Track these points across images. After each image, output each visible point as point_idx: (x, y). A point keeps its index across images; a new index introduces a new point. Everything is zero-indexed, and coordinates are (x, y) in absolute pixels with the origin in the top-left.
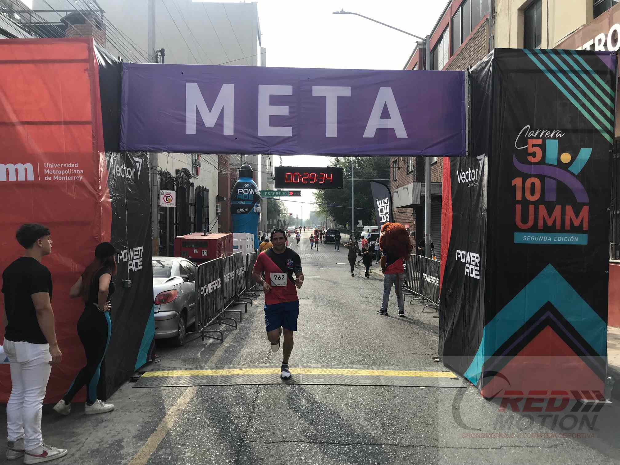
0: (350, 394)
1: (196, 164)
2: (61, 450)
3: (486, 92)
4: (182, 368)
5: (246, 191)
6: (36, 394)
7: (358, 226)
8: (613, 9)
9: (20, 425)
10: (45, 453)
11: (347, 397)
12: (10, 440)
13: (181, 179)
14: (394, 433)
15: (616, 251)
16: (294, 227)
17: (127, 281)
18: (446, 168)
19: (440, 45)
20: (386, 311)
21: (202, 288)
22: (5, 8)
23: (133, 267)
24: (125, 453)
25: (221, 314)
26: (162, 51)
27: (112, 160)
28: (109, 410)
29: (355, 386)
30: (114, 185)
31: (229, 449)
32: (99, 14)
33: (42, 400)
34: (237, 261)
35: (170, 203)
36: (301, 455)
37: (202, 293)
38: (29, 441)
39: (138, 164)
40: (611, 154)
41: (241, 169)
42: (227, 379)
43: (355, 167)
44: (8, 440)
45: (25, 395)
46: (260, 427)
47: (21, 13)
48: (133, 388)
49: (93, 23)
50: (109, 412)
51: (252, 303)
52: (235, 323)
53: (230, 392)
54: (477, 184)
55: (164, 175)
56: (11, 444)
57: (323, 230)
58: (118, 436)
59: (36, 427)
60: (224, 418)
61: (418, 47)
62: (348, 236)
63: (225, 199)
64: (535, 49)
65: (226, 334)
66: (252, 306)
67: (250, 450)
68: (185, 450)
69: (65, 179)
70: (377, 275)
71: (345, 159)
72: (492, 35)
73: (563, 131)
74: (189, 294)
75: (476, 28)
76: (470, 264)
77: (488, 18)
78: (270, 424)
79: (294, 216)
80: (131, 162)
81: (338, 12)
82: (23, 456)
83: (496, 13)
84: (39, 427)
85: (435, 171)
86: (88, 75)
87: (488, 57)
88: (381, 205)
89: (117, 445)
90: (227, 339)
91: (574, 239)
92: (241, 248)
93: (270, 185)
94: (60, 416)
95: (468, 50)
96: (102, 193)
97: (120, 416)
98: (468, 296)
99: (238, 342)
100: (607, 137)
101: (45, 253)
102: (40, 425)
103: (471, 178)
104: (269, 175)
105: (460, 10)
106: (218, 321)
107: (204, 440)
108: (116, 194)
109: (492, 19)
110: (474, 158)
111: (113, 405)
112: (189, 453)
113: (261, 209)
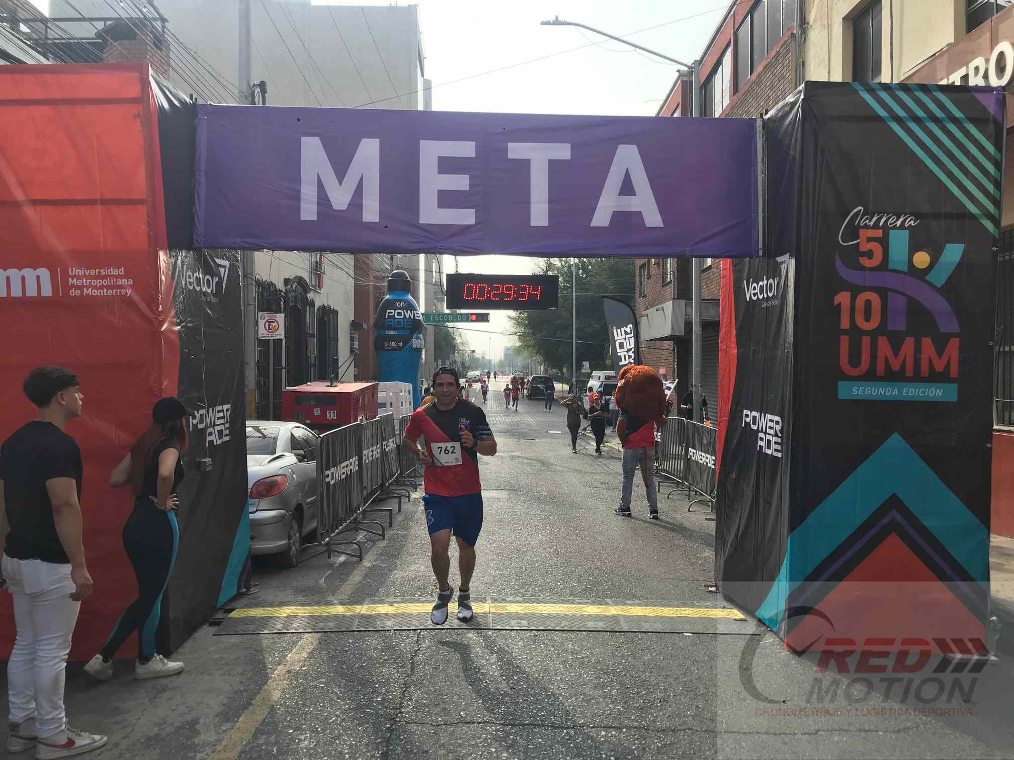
0: (570, 646)
1: (317, 270)
2: (97, 737)
3: (792, 153)
4: (295, 603)
5: (399, 314)
6: (55, 646)
7: (583, 371)
8: (996, 18)
9: (29, 695)
10: (71, 743)
11: (565, 651)
12: (13, 721)
13: (293, 293)
14: (641, 709)
15: (1004, 412)
16: (478, 373)
17: (203, 460)
18: (726, 276)
19: (716, 76)
20: (628, 509)
21: (327, 472)
22: (5, 15)
23: (214, 438)
24: (202, 743)
25: (358, 515)
26: (262, 85)
27: (179, 263)
28: (175, 672)
29: (578, 633)
30: (183, 303)
31: (371, 736)
32: (158, 25)
33: (65, 655)
34: (384, 428)
35: (274, 333)
36: (489, 745)
37: (327, 480)
38: (44, 722)
39: (222, 270)
40: (995, 254)
41: (391, 277)
42: (368, 620)
43: (577, 274)
44: (10, 721)
45: (37, 647)
46: (422, 698)
47: (30, 23)
48: (214, 635)
49: (149, 40)
50: (175, 674)
51: (409, 497)
52: (381, 529)
53: (373, 641)
54: (777, 302)
55: (266, 288)
56: (15, 727)
57: (525, 377)
58: (190, 714)
59: (56, 699)
60: (363, 685)
61: (680, 79)
62: (566, 387)
63: (365, 326)
64: (870, 82)
65: (366, 547)
66: (409, 501)
67: (405, 736)
68: (300, 737)
69: (102, 294)
70: (613, 450)
71: (561, 261)
72: (800, 60)
73: (917, 216)
74: (306, 482)
75: (775, 48)
76: (766, 433)
77: (795, 32)
78: (439, 695)
79: (478, 355)
80: (212, 267)
81: (550, 22)
82: (35, 747)
83: (808, 23)
84: (60, 699)
85: (708, 282)
86: (139, 124)
87: (794, 96)
88: (620, 337)
89: (188, 729)
90: (368, 555)
91: (935, 392)
92: (391, 407)
93: (439, 305)
94: (95, 681)
95: (761, 84)
96: (163, 317)
97: (194, 682)
98: (761, 485)
99: (386, 560)
100: (989, 225)
101: (71, 415)
102: (62, 696)
103: (767, 293)
104: (437, 287)
105: (749, 19)
106: (353, 526)
107: (331, 721)
108: (186, 319)
109: (801, 34)
110: (772, 261)
111: (182, 663)
112: (306, 742)
113: (424, 344)
